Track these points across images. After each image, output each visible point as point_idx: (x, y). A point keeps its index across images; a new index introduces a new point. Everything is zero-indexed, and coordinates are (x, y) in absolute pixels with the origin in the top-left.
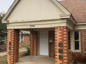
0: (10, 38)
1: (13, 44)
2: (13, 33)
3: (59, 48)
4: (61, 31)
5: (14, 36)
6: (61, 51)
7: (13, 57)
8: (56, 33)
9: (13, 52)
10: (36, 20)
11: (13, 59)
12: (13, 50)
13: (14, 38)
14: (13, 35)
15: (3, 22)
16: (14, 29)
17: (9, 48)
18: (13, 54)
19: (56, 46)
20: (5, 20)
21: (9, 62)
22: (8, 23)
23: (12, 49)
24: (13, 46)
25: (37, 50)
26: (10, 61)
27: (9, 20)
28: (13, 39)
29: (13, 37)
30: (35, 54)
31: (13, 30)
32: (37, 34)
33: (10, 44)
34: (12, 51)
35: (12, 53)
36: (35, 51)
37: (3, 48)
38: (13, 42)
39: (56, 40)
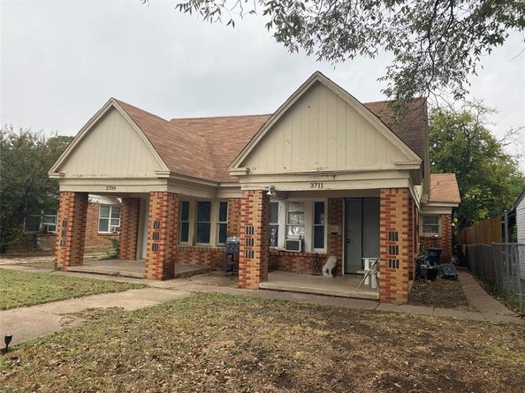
0: (65, 212)
1: (71, 224)
2: (72, 200)
3: (153, 230)
4: (159, 201)
5: (74, 207)
6: (156, 237)
7: (70, 251)
8: (151, 203)
9: (71, 241)
10: (118, 177)
11: (70, 256)
12: (72, 236)
13: (74, 212)
14: (72, 205)
15: (52, 175)
16: (76, 193)
17: (63, 232)
18: (71, 247)
19: (150, 227)
20: (56, 171)
21: (61, 263)
22: (63, 179)
23: (70, 234)
24: (70, 229)
25: (136, 245)
26: (62, 260)
27: (64, 171)
28: (71, 214)
29: (72, 209)
30: (131, 256)
31: (73, 195)
32: (139, 205)
33: (65, 224)
34: (69, 239)
35: (69, 244)
36: (132, 249)
37: (48, 249)
38: (71, 219)
39: (151, 216)
